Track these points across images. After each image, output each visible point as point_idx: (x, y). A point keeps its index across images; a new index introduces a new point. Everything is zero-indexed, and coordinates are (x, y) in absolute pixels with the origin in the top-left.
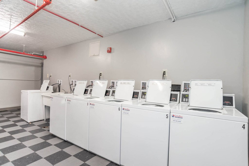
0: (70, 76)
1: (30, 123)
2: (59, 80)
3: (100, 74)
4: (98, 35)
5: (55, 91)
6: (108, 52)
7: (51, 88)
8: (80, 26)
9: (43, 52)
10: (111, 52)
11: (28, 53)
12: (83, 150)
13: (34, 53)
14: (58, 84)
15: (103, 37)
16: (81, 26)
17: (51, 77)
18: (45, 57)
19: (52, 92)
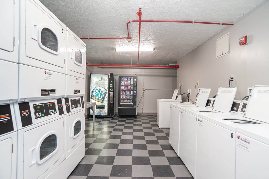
0: (197, 84)
1: (161, 129)
2: (189, 89)
3: (231, 79)
4: (223, 24)
5: (184, 100)
6: (240, 44)
7: (180, 97)
8: (193, 22)
9: (176, 62)
10: (246, 42)
11: (166, 65)
12: (191, 177)
13: (170, 64)
14: (188, 93)
15: (232, 25)
16: (195, 22)
17: (182, 86)
18: (177, 67)
19: (181, 102)
